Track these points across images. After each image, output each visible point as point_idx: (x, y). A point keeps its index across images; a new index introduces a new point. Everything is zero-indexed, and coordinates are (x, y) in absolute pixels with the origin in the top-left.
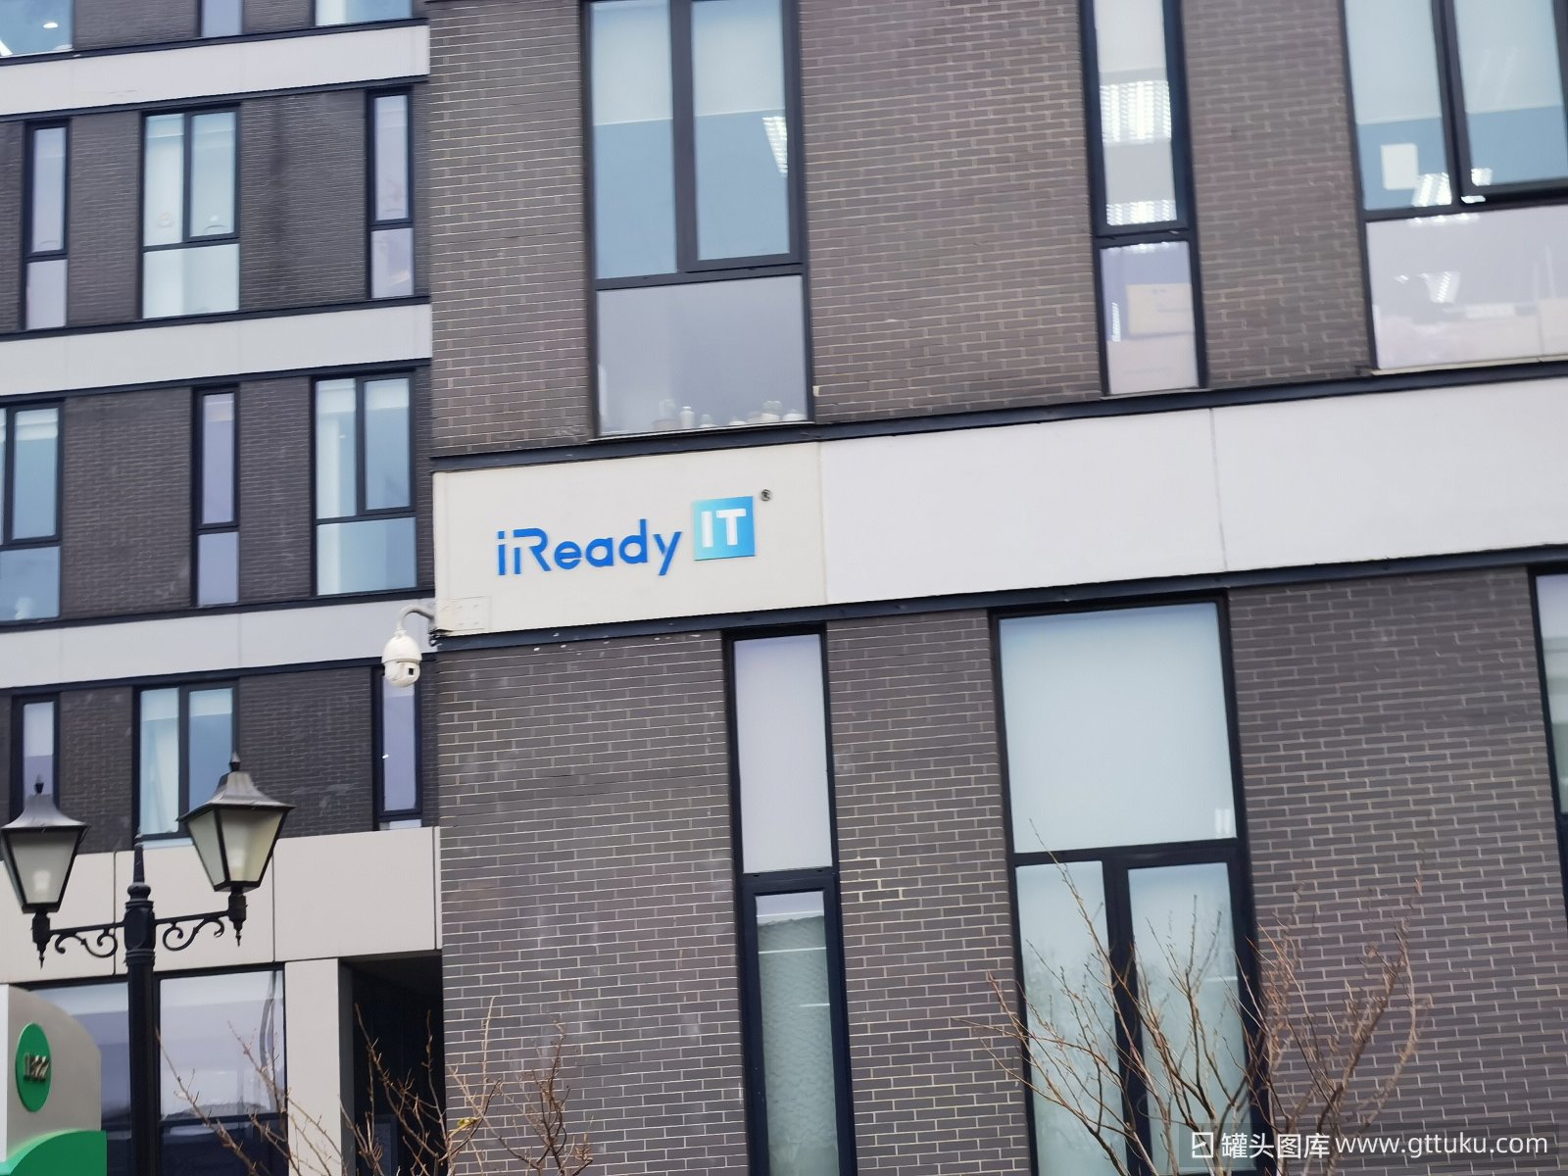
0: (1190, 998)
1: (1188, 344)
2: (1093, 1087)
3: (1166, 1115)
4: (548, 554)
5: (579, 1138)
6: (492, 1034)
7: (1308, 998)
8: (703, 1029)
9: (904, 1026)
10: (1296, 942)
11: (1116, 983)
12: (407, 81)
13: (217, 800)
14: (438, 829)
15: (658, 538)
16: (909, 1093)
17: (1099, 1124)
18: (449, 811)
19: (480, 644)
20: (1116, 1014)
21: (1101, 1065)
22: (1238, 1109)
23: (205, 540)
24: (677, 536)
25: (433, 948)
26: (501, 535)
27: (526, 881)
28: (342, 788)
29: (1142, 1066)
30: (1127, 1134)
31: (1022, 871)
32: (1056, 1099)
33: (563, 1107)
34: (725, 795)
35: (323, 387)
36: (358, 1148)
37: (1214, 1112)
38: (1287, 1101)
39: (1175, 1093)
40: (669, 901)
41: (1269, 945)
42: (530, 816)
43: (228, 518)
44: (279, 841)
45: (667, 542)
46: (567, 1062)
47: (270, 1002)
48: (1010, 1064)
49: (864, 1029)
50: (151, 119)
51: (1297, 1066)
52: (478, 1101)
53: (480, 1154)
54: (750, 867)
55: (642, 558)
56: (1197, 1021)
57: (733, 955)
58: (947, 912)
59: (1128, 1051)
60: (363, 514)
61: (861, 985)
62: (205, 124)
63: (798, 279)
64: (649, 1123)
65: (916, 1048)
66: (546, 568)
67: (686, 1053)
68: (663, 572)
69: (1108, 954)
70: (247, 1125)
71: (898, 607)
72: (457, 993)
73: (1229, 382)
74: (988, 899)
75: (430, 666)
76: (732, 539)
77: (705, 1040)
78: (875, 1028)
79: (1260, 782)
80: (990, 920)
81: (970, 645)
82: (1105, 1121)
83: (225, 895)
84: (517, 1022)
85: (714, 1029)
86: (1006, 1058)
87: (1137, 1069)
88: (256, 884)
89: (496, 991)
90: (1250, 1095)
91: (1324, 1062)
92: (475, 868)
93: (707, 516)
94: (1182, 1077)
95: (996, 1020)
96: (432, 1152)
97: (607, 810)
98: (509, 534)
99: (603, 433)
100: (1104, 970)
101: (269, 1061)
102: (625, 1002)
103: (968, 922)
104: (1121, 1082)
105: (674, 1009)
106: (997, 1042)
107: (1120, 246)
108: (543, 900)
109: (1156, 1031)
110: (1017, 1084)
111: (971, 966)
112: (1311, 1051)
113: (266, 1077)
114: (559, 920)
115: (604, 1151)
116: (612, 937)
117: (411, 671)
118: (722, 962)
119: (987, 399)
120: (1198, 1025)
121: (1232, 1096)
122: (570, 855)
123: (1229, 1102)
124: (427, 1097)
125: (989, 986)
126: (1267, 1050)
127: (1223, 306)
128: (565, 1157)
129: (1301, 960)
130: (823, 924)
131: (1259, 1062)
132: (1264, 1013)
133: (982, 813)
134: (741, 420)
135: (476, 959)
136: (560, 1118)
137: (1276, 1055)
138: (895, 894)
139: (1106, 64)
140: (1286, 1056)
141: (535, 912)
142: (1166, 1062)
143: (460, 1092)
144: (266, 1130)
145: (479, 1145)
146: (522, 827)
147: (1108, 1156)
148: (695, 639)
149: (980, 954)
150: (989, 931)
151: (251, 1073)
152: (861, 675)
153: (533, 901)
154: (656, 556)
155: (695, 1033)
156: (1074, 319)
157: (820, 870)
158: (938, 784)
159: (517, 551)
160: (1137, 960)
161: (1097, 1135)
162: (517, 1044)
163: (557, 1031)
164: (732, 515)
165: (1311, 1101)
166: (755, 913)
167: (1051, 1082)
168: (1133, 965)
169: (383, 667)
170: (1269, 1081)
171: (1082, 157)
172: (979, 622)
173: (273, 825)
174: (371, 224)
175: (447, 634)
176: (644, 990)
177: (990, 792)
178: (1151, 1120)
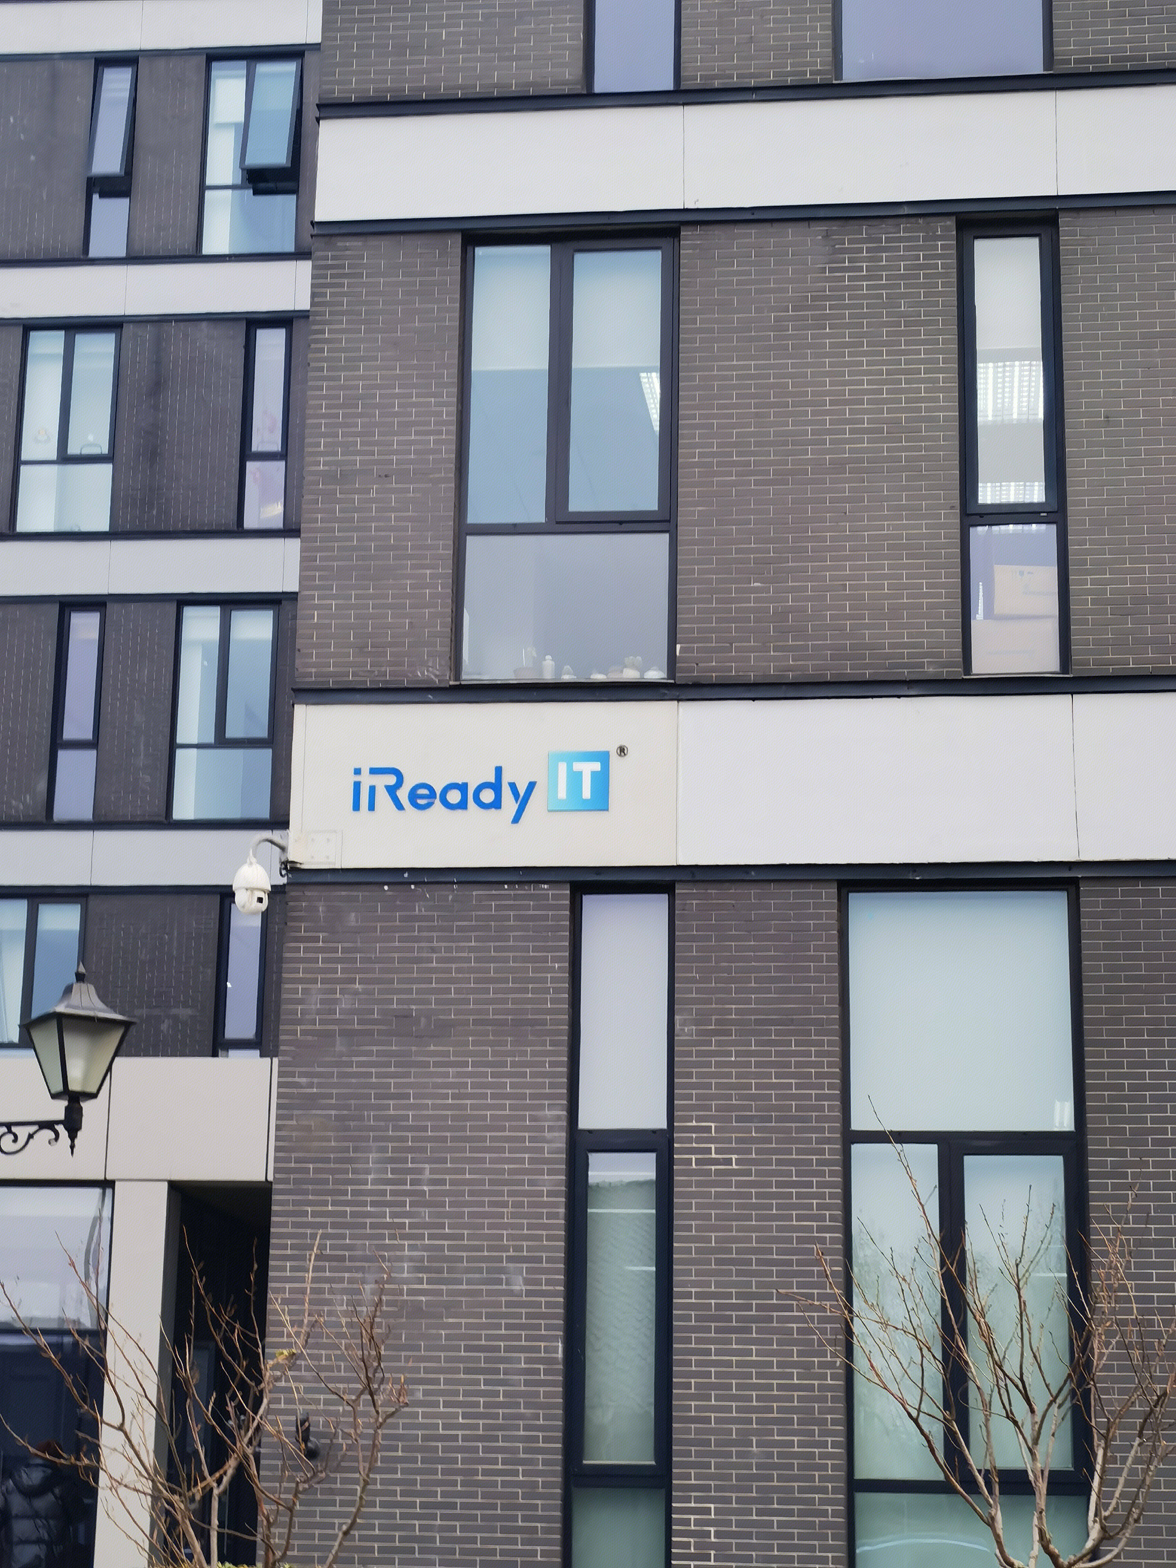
0: (1018, 1289)
1: (1052, 627)
2: (916, 1374)
3: (987, 1406)
4: (403, 795)
5: (396, 1381)
6: (316, 1269)
7: (1138, 1300)
8: (527, 1282)
9: (729, 1296)
10: (1128, 1240)
11: (945, 1269)
12: (291, 314)
13: (61, 1009)
14: (276, 1060)
15: (513, 786)
16: (729, 1364)
17: (919, 1410)
18: (288, 1043)
19: (329, 878)
20: (943, 1300)
21: (925, 1350)
22: (1060, 1407)
23: (63, 756)
24: (532, 786)
25: (263, 1179)
26: (358, 772)
27: (361, 1118)
28: (184, 1013)
29: (966, 1355)
30: (946, 1421)
31: (857, 1149)
32: (878, 1381)
33: (383, 1348)
34: (565, 1049)
35: (189, 612)
36: (174, 1369)
37: (1035, 1407)
38: (1110, 1403)
39: (998, 1385)
40: (502, 1150)
41: (1102, 1243)
42: (369, 1053)
43: (88, 735)
44: (117, 1059)
45: (522, 792)
46: (389, 1303)
47: (98, 1219)
48: (834, 1343)
49: (689, 1295)
50: (33, 335)
51: (1121, 1368)
52: (298, 1334)
53: (297, 1388)
54: (585, 1122)
55: (496, 804)
56: (1024, 1313)
57: (562, 1210)
58: (779, 1185)
59: (953, 1339)
60: (222, 741)
61: (688, 1251)
62: (85, 343)
63: (666, 536)
64: (467, 1371)
65: (739, 1319)
66: (400, 806)
67: (509, 1304)
68: (516, 820)
69: (938, 1238)
70: (67, 1340)
71: (748, 873)
72: (284, 1225)
73: (1092, 669)
74: (822, 1174)
75: (278, 898)
76: (587, 794)
77: (529, 1293)
78: (698, 1295)
79: (1101, 1076)
80: (822, 1196)
81: (819, 917)
82: (924, 1408)
83: (63, 1104)
84: (342, 1259)
85: (538, 1282)
86: (829, 1336)
87: (960, 1357)
88: (94, 1096)
89: (323, 1226)
90: (1073, 1393)
91: (1149, 1367)
92: (311, 1102)
93: (563, 768)
94: (1004, 1369)
95: (821, 1297)
96: (249, 1381)
97: (447, 1054)
98: (365, 771)
99: (464, 676)
100: (933, 1255)
101: (92, 1275)
102: (451, 1248)
103: (799, 1196)
104: (944, 1369)
105: (500, 1260)
106: (821, 1320)
107: (991, 525)
108: (376, 1139)
109: (983, 1320)
110: (838, 1364)
111: (800, 1240)
112: (1136, 1353)
113: (88, 1290)
114: (392, 1160)
115: (420, 1396)
116: (442, 1182)
117: (260, 900)
118: (550, 1216)
119: (849, 671)
120: (1024, 1318)
121: (1054, 1393)
122: (407, 1096)
123: (1051, 1398)
124: (247, 1325)
125: (818, 1263)
126: (1092, 1348)
127: (1089, 592)
128: (380, 1399)
129: (1132, 1260)
130: (655, 1186)
131: (1084, 1360)
132: (1093, 1310)
133: (821, 1087)
134: (600, 673)
135: (306, 1192)
136: (379, 1358)
137: (1101, 1355)
138: (729, 1162)
139: (983, 343)
140: (1111, 1357)
141: (368, 1150)
142: (991, 1352)
143: (282, 1324)
144: (85, 1343)
145: (296, 1379)
146: (360, 1064)
147: (926, 1444)
148: (544, 889)
149: (810, 1229)
150: (820, 1207)
151: (75, 1288)
152: (708, 938)
153: (367, 1139)
154: (509, 804)
155: (519, 1286)
156: (939, 595)
157: (654, 1132)
158: (778, 1054)
159: (372, 789)
160: (968, 1247)
161: (916, 1421)
162: (341, 1280)
163: (382, 1270)
164: (589, 768)
165: (1133, 1403)
166: (587, 1171)
167: (874, 1364)
168: (963, 1252)
169: (233, 895)
170: (1094, 1381)
171: (956, 433)
172: (829, 893)
173: (115, 1038)
174: (246, 454)
175: (298, 866)
176: (471, 1237)
177: (830, 1066)
178: (970, 1409)
